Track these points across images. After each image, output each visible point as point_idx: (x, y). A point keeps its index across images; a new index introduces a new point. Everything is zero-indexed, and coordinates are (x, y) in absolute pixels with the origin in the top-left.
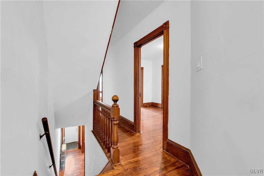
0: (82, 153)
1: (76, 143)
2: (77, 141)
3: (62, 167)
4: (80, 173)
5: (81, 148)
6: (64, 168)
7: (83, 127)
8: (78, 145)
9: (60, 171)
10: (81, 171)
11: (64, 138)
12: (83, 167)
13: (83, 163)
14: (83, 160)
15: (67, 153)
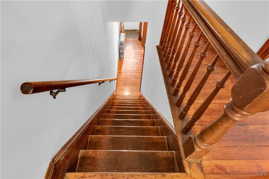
0: (142, 46)
1: (137, 31)
2: (138, 30)
3: (121, 57)
4: (138, 69)
5: (141, 40)
6: (123, 58)
7: (146, 24)
8: (138, 35)
9: (119, 60)
10: (139, 66)
11: (123, 24)
12: (141, 63)
13: (142, 59)
14: (142, 56)
15: (126, 42)
